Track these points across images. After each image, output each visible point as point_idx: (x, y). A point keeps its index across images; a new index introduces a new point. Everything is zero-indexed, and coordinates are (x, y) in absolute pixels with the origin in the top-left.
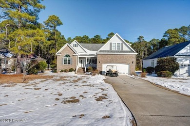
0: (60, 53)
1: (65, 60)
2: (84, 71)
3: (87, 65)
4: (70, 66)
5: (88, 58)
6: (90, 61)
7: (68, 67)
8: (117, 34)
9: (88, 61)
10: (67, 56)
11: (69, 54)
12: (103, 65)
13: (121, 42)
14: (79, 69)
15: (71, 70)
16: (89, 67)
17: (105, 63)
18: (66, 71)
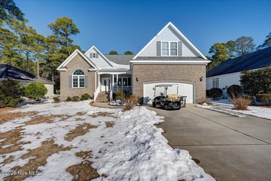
0: (66, 67)
1: (75, 80)
2: (108, 97)
3: (115, 87)
4: (84, 91)
5: (115, 75)
6: (120, 80)
7: (79, 91)
8: (170, 23)
9: (115, 81)
10: (79, 72)
11: (82, 69)
12: (145, 86)
13: (177, 40)
14: (100, 96)
15: (85, 97)
16: (118, 91)
17: (148, 82)
18: (75, 99)
